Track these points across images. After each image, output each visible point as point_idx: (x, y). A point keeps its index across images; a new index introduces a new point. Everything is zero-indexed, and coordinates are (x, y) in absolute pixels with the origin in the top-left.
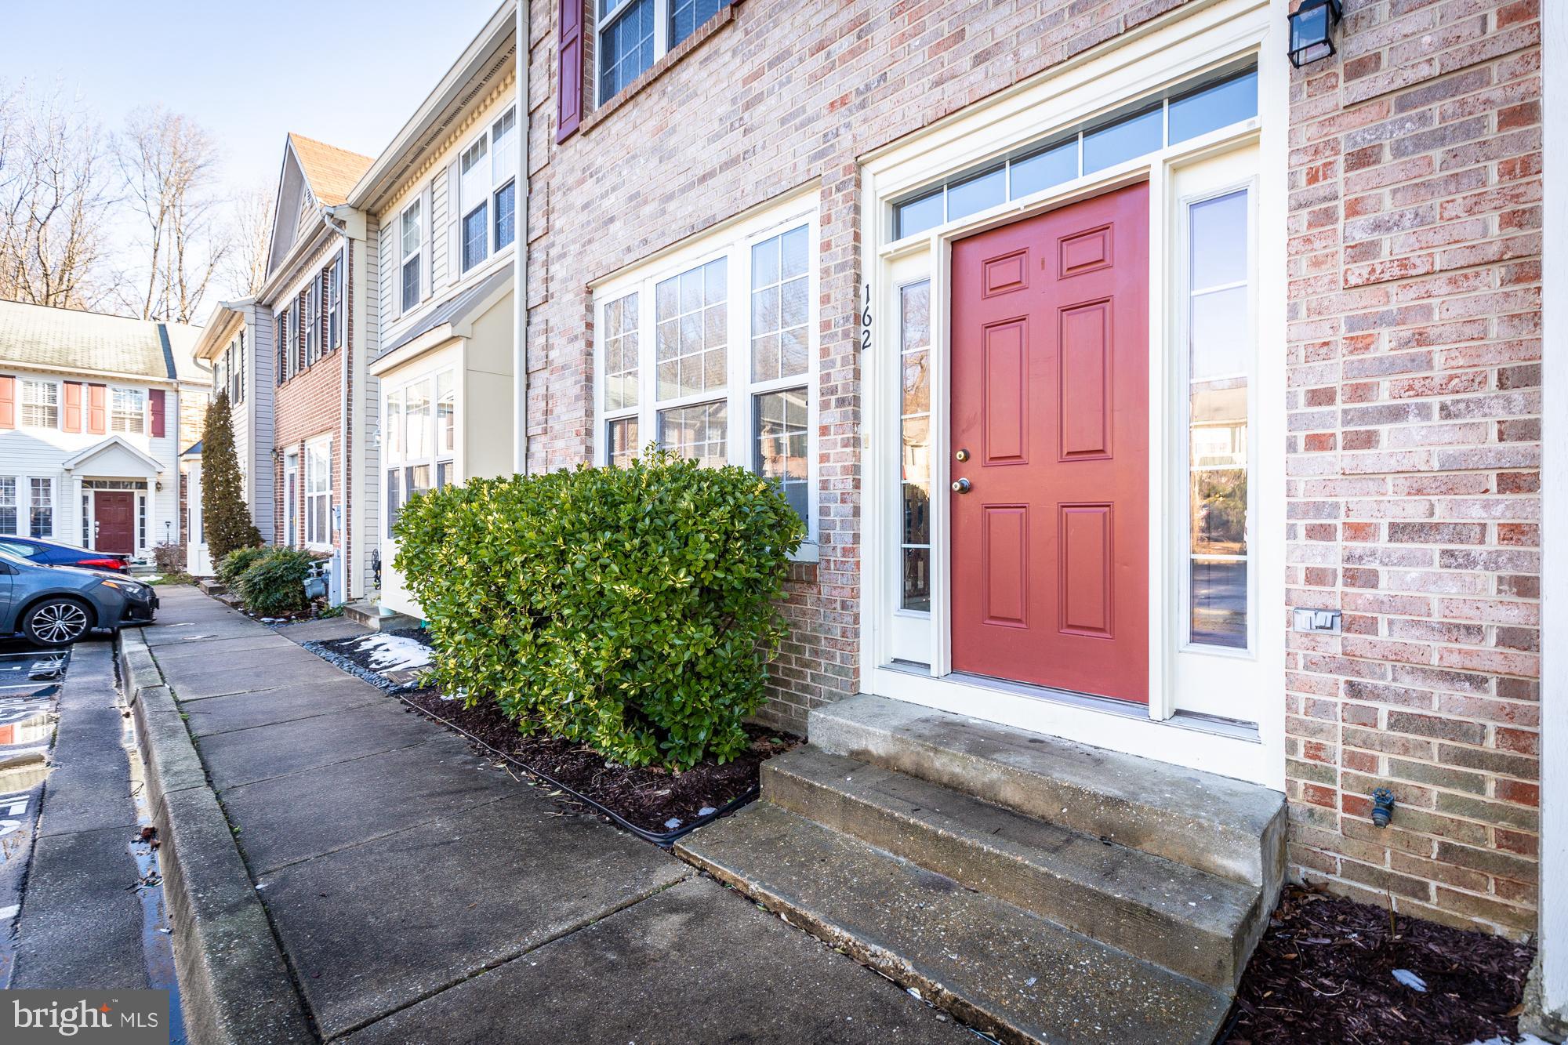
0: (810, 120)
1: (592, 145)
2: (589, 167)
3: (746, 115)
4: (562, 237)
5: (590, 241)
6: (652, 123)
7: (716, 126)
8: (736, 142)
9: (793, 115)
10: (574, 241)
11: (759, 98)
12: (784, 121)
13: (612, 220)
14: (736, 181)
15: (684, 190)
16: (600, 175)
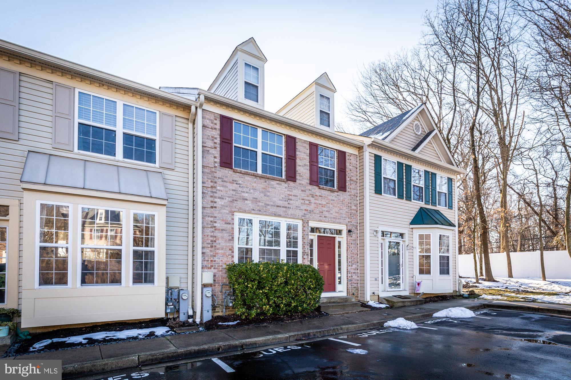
0: (301, 210)
1: (236, 176)
2: (235, 181)
3: (288, 201)
4: (222, 193)
5: (236, 200)
6: (262, 186)
7: (281, 198)
8: (285, 204)
9: (299, 207)
10: (229, 197)
11: (291, 200)
12: (296, 207)
13: (246, 200)
14: (286, 211)
15: (272, 206)
16: (241, 186)
